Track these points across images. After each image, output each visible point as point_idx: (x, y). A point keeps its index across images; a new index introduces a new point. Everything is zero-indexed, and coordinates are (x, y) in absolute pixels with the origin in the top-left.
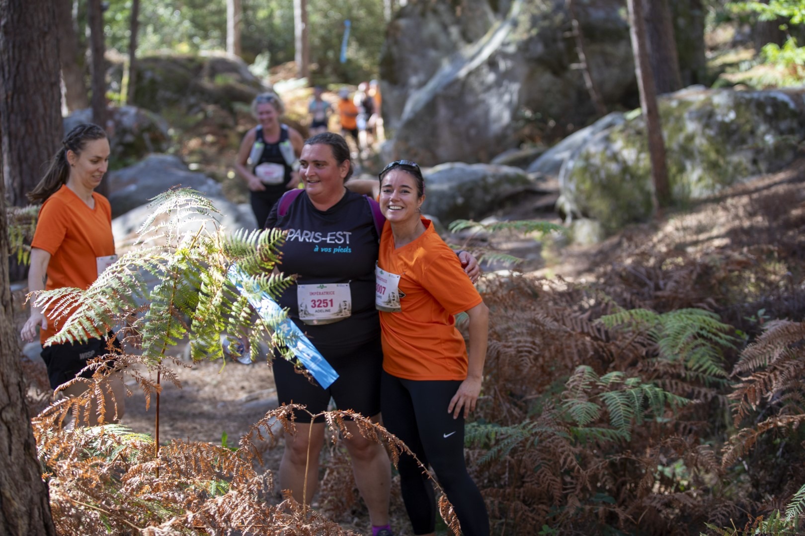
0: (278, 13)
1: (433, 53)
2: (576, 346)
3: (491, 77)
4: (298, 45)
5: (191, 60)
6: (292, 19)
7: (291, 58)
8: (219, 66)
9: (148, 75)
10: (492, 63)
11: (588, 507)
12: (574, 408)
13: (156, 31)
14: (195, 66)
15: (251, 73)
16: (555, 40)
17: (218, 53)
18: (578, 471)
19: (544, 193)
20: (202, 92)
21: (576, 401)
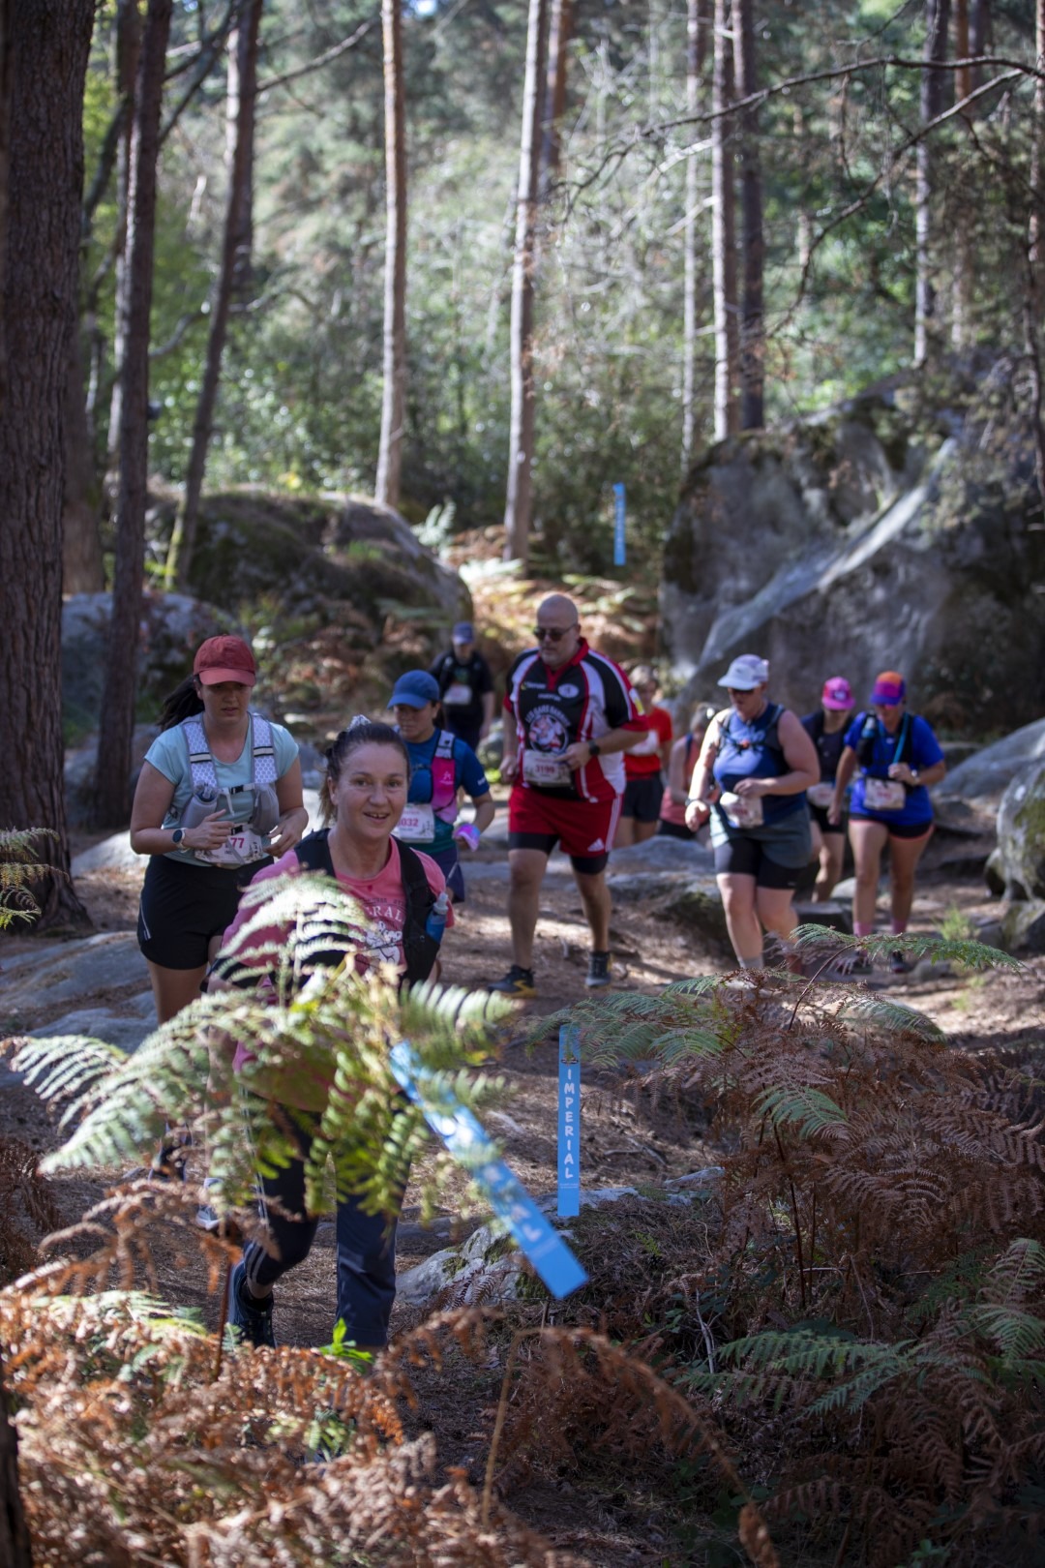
0: (476, 427)
1: (770, 538)
2: (1012, 1191)
3: (879, 594)
4: (512, 492)
5: (305, 507)
6: (505, 443)
7: (497, 519)
8: (358, 524)
9: (221, 529)
10: (880, 566)
11: (1008, 1512)
12: (998, 1324)
13: (239, 441)
14: (311, 519)
15: (415, 540)
16: (1007, 535)
17: (358, 497)
18: (997, 1444)
19: (964, 836)
20: (322, 569)
21: (1003, 1310)
